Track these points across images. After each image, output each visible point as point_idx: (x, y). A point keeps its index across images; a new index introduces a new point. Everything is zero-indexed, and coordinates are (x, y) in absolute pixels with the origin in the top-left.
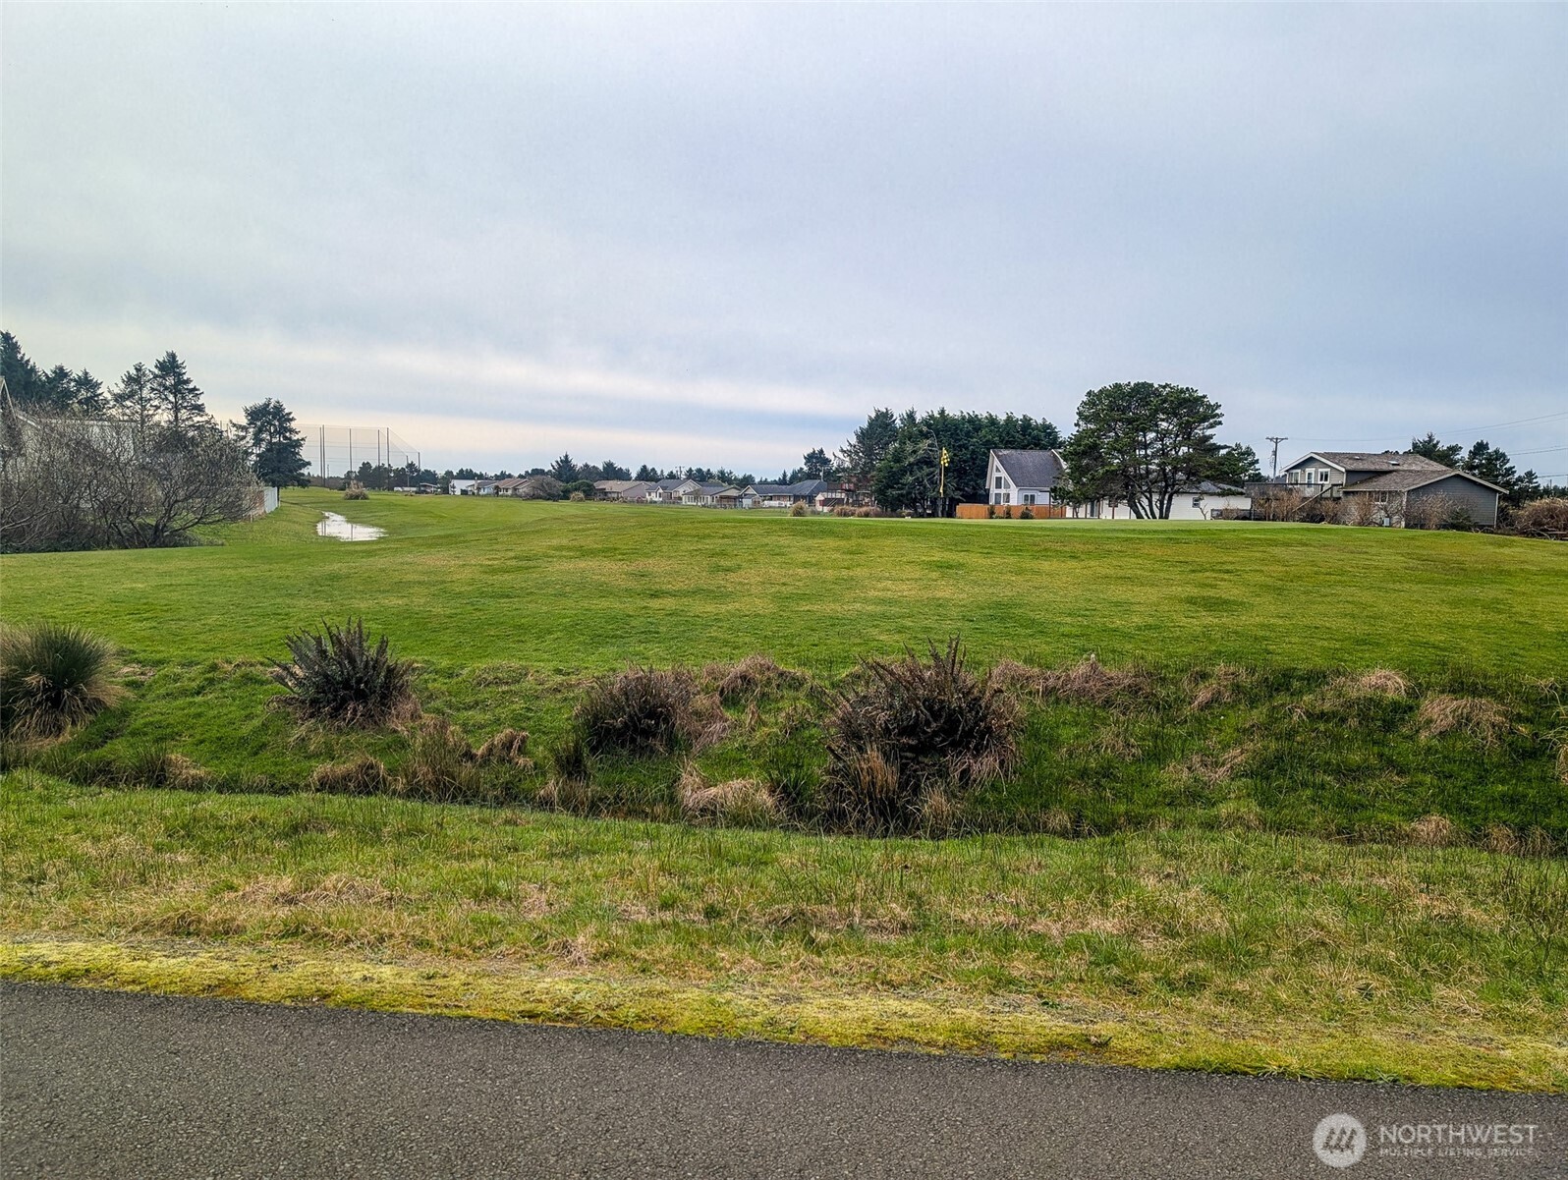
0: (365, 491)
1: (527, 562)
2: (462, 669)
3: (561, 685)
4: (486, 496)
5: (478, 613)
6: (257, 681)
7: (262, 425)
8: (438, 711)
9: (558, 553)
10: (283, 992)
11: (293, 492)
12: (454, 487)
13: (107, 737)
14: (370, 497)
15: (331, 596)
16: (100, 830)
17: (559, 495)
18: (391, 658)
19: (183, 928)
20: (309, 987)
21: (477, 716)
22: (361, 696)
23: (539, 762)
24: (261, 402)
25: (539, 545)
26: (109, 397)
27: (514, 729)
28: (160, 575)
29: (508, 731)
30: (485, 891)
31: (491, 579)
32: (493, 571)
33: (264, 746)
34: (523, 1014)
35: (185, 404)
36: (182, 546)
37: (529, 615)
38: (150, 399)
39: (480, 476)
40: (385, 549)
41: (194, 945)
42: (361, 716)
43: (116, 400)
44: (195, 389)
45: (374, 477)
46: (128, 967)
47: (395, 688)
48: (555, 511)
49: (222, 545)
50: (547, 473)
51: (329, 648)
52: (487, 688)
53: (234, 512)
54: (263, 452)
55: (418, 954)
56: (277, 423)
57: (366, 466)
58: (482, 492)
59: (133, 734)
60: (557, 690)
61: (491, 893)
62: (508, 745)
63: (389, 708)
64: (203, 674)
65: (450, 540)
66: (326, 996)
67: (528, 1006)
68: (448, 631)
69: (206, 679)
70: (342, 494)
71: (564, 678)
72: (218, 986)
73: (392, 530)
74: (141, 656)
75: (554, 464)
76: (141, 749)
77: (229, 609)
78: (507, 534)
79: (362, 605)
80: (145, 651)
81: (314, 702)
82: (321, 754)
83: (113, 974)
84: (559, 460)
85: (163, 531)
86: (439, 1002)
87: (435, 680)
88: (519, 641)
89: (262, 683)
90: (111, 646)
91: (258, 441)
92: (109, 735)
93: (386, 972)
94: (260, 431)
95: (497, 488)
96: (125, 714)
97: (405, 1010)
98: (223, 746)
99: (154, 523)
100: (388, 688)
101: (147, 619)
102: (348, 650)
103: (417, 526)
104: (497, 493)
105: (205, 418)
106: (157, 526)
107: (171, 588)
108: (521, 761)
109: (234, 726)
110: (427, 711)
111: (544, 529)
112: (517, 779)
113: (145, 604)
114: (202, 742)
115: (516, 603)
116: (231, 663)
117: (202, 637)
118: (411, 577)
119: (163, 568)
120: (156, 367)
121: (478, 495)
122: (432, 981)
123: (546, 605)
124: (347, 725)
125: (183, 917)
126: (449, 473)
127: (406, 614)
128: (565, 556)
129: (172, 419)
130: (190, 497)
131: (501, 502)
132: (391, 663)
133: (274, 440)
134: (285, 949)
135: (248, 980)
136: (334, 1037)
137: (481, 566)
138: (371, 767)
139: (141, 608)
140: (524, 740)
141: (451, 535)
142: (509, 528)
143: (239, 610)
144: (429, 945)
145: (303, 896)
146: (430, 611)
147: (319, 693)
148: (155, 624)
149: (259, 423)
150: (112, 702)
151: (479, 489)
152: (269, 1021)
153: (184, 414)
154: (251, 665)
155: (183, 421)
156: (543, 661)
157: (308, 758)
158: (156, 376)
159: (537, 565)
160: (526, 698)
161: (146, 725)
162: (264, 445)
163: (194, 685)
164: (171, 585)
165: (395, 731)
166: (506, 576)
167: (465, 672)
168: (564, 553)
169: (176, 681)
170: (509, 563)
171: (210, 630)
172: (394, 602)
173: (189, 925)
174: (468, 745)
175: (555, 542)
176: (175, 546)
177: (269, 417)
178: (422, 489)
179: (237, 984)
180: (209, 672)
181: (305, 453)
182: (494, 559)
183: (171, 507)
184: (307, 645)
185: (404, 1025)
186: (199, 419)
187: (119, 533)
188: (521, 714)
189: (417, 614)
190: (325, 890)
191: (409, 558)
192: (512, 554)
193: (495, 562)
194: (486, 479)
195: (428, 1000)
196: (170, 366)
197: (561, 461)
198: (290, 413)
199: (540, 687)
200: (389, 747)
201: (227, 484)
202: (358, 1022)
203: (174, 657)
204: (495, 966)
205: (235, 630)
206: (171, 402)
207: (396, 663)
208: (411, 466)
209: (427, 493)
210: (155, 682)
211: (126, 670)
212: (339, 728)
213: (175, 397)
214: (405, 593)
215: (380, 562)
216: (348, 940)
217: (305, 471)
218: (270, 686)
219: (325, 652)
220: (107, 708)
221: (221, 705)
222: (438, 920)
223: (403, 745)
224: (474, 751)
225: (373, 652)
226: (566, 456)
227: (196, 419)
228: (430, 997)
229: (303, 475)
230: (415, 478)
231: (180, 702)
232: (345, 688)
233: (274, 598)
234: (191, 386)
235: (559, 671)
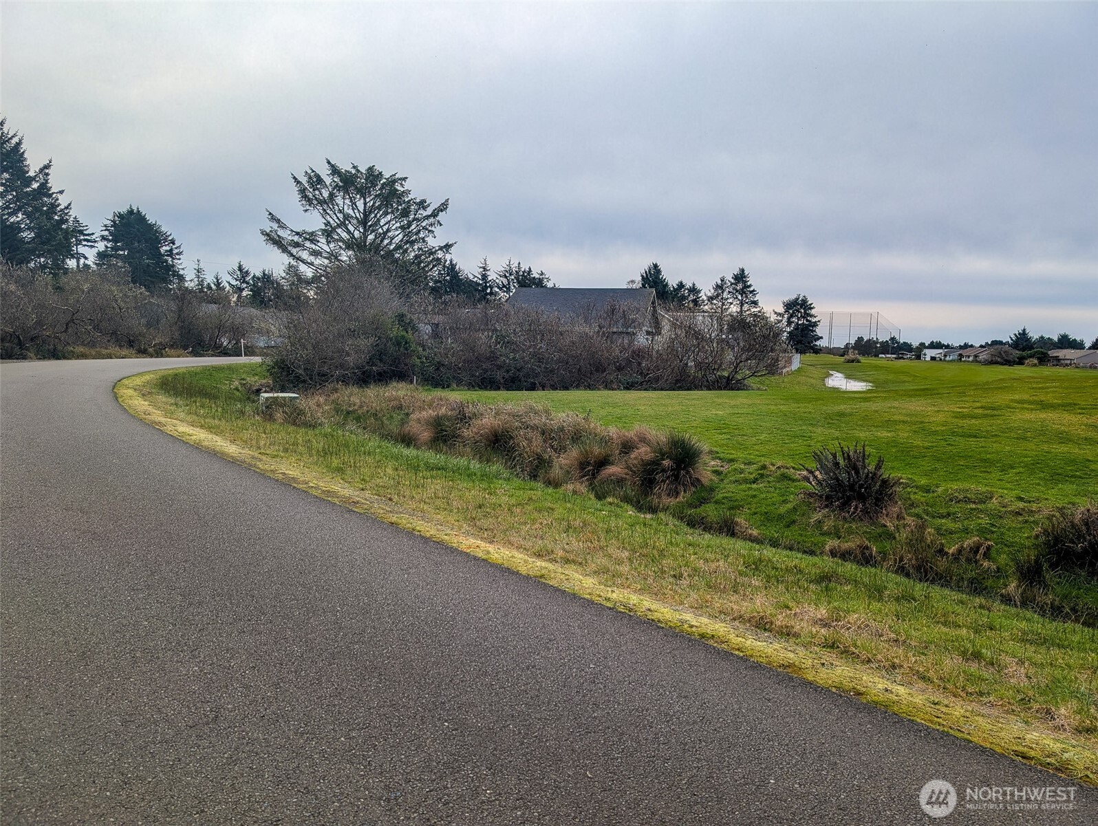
0: (860, 357)
1: (992, 411)
2: (938, 487)
3: (1023, 509)
4: (951, 361)
5: (950, 448)
6: (790, 479)
7: (793, 312)
8: (918, 516)
9: (1020, 406)
10: (830, 682)
11: (810, 357)
12: (925, 355)
13: (702, 502)
14: (862, 361)
15: (840, 427)
16: (708, 555)
17: (1015, 361)
18: (885, 474)
19: (762, 625)
20: (847, 684)
21: (948, 524)
22: (862, 498)
23: (1001, 567)
24: (793, 297)
25: (1001, 398)
26: (705, 298)
27: (980, 539)
28: (733, 407)
29: (976, 539)
30: (972, 653)
31: (961, 422)
32: (963, 417)
33: (794, 522)
34: (1017, 753)
35: (747, 301)
36: (742, 390)
37: (993, 453)
38: (728, 299)
39: (947, 347)
40: (876, 397)
41: (769, 637)
42: (861, 511)
43: (709, 300)
44: (754, 291)
45: (865, 347)
46: (735, 640)
47: (886, 495)
48: (1011, 373)
49: (766, 390)
50: (1005, 344)
51: (842, 462)
52: (958, 504)
53: (773, 369)
54: (792, 330)
55: (921, 685)
56: (803, 311)
57: (860, 339)
58: (948, 358)
59: (716, 502)
60: (1018, 514)
61: (977, 656)
62: (975, 549)
63: (882, 508)
64: (757, 470)
65: (926, 392)
66: (859, 694)
67: (1020, 749)
68: (927, 458)
69: (759, 474)
70: (842, 359)
71: (1026, 504)
72: (789, 666)
73: (879, 385)
74: (722, 455)
75: (1013, 336)
76: (721, 512)
77: (773, 431)
78: (973, 390)
79: (861, 435)
80: (723, 453)
81: (828, 497)
82: (831, 533)
83: (726, 642)
84: (1017, 333)
85: (732, 380)
86: (945, 723)
87: (915, 493)
88: (985, 472)
89: (794, 481)
90: (706, 447)
91: (789, 323)
92: (703, 501)
93: (902, 690)
94: (792, 316)
95: (961, 355)
96: (712, 490)
97: (918, 720)
98: (768, 518)
99: (727, 375)
100: (881, 494)
101: (725, 433)
102: (855, 464)
103: (898, 382)
104: (960, 359)
105: (758, 309)
106: (729, 377)
107: (738, 415)
108: (986, 564)
109: (776, 507)
110: (909, 515)
111: (1006, 387)
112: (981, 577)
113: (724, 424)
114: (755, 513)
115: (982, 442)
116: (774, 465)
117: (756, 447)
118: (896, 418)
119: (733, 403)
120: (733, 278)
121: (945, 360)
122: (937, 707)
123: (1009, 446)
124: (850, 517)
125: (762, 618)
126: (922, 345)
127: (893, 443)
128: (1026, 408)
129: (739, 310)
130: (750, 359)
131: (962, 366)
132: (885, 476)
133: (800, 322)
134: (828, 656)
135: (807, 668)
136: (870, 722)
137: (953, 412)
138: (867, 548)
139: (721, 426)
140: (989, 548)
141: (927, 389)
142: (974, 385)
143: (779, 432)
144: (930, 680)
145: (835, 624)
146: (912, 443)
147: (832, 491)
148: (729, 437)
149: (791, 311)
150: (705, 481)
151: (945, 356)
152: (824, 698)
153: (746, 307)
154: (787, 468)
155: (745, 311)
156: (1006, 489)
157: (822, 534)
158: (732, 284)
159: (1001, 413)
160: (991, 516)
161: (723, 498)
162: (793, 325)
163: (752, 476)
164: (738, 413)
165: (885, 526)
166: (973, 421)
167: (940, 490)
168: (1025, 406)
169: (741, 473)
170: (976, 411)
171: (761, 443)
172: (884, 434)
173: (765, 624)
174: (942, 544)
175: (1017, 397)
176: (738, 390)
177: (798, 307)
178: (900, 356)
179: (800, 669)
180: (761, 470)
181: (819, 331)
182: (963, 408)
183: (738, 364)
184: (826, 458)
185: (920, 731)
186: (756, 310)
187: (707, 381)
188: (986, 528)
189: (902, 444)
190: (849, 623)
191: (896, 404)
192: (978, 405)
193: (964, 410)
194: (952, 348)
195: (936, 719)
196: (741, 277)
197: (1019, 334)
198: (812, 304)
199: (1002, 509)
200: (880, 536)
201: (772, 350)
202: (885, 718)
203: (741, 458)
204: (985, 710)
205: (777, 444)
206: (739, 300)
207: (889, 477)
208: (893, 339)
209: (904, 359)
210: (729, 472)
211: (713, 463)
212: (845, 518)
213: (742, 296)
214: (893, 429)
215: (874, 406)
216: (869, 661)
217: (818, 343)
218: (798, 483)
219: (838, 464)
220: (703, 485)
221: (768, 492)
222: (936, 664)
223: (891, 537)
224: (946, 549)
225: (872, 468)
226: (1024, 330)
227: (753, 310)
228: (938, 717)
229: (817, 345)
230: (896, 348)
231: (744, 486)
232: (850, 490)
233: (801, 425)
234: (751, 289)
235: (1021, 499)
